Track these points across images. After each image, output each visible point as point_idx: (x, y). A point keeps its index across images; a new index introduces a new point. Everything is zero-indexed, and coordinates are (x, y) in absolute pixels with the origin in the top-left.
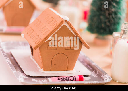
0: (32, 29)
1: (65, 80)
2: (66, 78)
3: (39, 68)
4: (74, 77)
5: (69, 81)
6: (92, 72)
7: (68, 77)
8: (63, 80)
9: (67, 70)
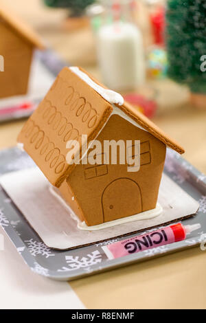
0: (40, 131)
1: (141, 245)
2: (143, 240)
3: (76, 218)
4: (161, 233)
5: (151, 245)
6: (202, 201)
7: (147, 236)
8: (138, 247)
9: (142, 212)
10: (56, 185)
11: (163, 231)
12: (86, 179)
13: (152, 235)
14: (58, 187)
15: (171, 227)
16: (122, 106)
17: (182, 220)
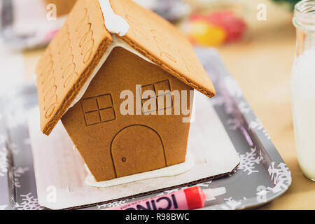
2: (146, 207)
4: (171, 198)
7: (153, 201)
9: (166, 166)
10: (44, 132)
11: (173, 196)
12: (86, 125)
13: (158, 200)
14: (48, 134)
15: (185, 190)
16: (125, 36)
17: (213, 180)
